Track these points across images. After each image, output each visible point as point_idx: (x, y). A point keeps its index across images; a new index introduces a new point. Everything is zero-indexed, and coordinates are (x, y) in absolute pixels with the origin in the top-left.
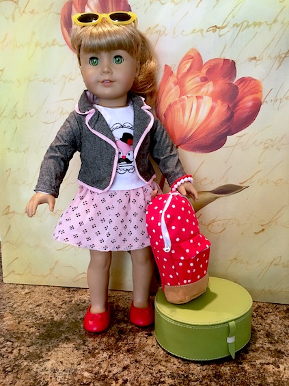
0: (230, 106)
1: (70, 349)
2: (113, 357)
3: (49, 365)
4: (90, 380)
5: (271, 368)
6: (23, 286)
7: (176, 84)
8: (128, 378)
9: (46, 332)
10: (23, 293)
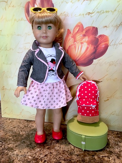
0: (95, 47)
1: (25, 146)
2: (42, 151)
3: (15, 153)
4: (31, 160)
5: (106, 159)
6: (10, 119)
7: (72, 37)
8: (46, 160)
9: (16, 139)
10: (9, 122)
